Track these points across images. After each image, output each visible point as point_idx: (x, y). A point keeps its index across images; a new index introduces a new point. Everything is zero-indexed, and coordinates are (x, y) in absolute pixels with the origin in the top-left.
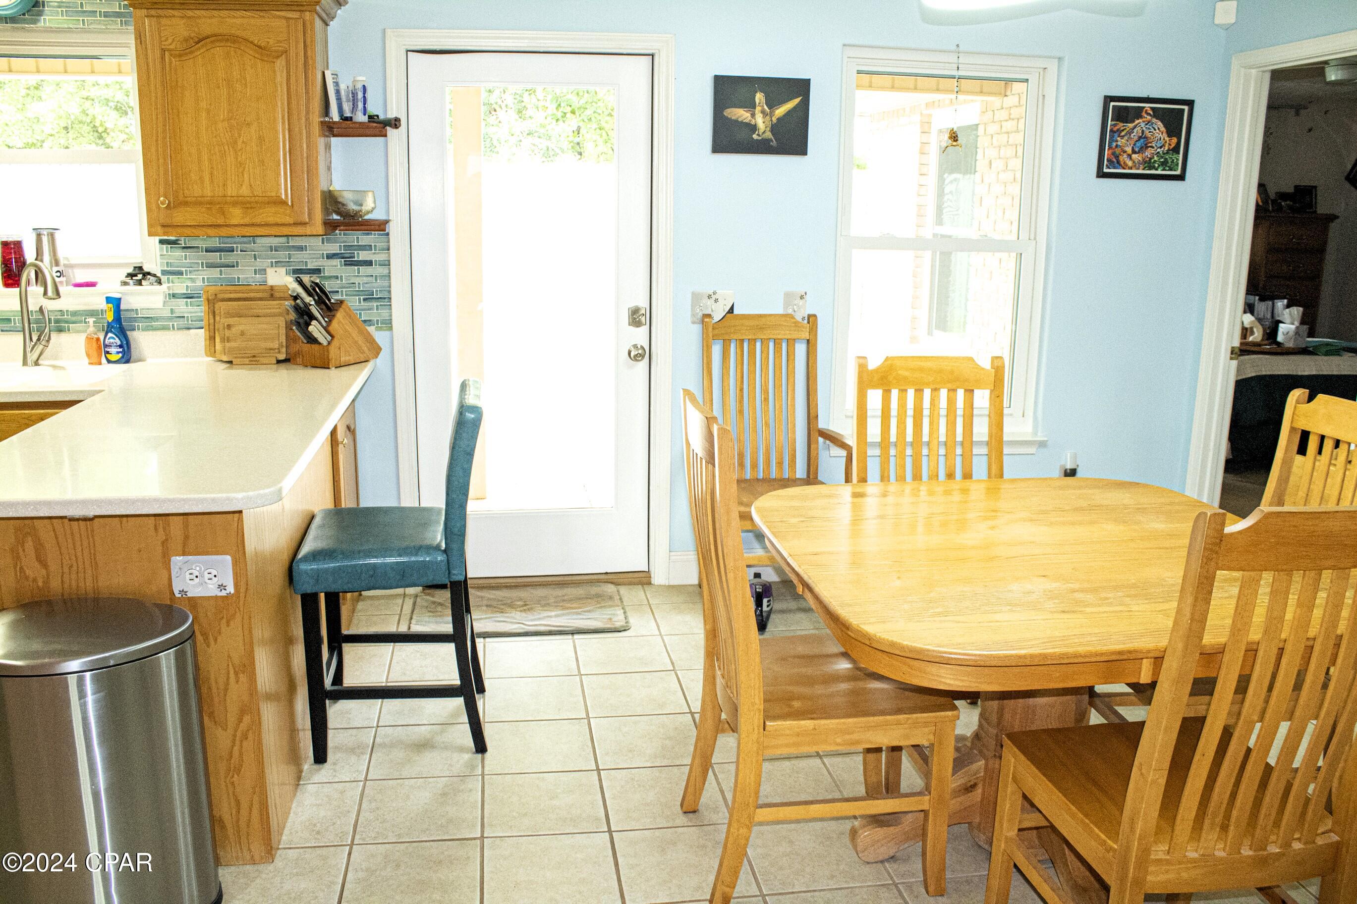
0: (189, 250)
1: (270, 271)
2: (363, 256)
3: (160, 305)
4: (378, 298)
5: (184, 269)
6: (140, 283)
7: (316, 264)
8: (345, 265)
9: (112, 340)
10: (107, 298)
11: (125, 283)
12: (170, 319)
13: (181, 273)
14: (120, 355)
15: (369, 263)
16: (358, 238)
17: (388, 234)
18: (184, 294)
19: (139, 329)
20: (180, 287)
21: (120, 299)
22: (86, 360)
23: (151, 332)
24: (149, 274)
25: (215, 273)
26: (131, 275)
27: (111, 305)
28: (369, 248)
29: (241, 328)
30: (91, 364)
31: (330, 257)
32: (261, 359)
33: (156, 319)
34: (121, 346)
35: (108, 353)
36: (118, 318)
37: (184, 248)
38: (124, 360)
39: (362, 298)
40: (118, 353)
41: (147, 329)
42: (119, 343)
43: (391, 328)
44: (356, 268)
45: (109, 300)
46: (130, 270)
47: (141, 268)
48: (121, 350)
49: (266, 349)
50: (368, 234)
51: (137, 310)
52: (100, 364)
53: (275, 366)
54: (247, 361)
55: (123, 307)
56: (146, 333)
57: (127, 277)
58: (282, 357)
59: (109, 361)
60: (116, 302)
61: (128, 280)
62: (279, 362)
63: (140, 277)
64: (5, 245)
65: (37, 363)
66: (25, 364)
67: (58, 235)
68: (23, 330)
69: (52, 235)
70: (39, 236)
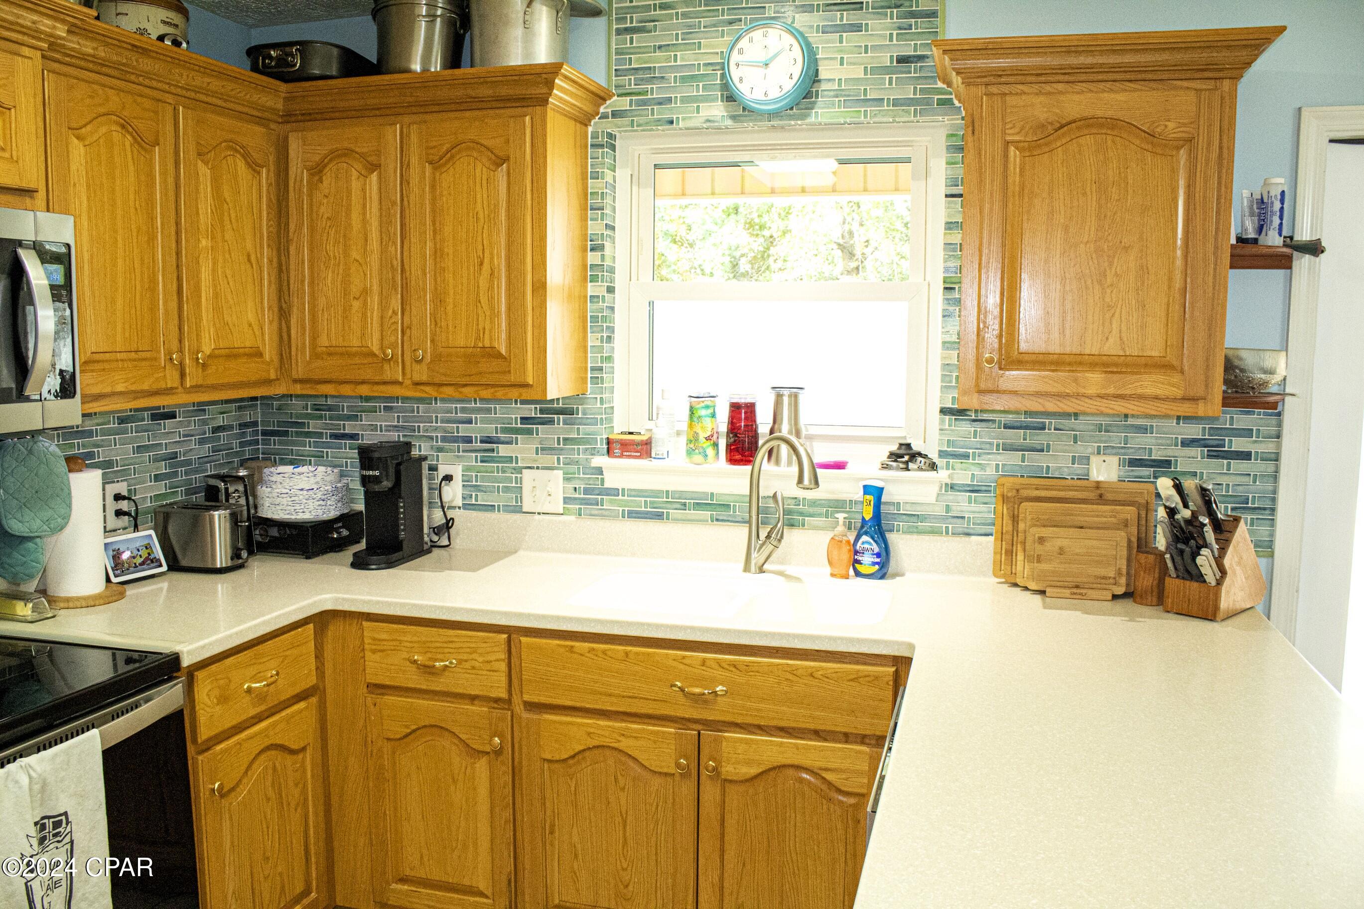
0: (983, 424)
1: (1095, 461)
2: (1238, 444)
3: (932, 500)
4: (1255, 508)
5: (971, 451)
6: (905, 467)
7: (1164, 453)
8: (1209, 456)
9: (866, 546)
10: (865, 487)
11: (885, 467)
12: (943, 519)
13: (966, 456)
14: (877, 567)
15: (1246, 456)
16: (1232, 418)
17: (1279, 414)
18: (969, 485)
19: (898, 531)
20: (963, 475)
21: (883, 489)
22: (828, 570)
23: (915, 537)
24: (920, 454)
25: (1014, 459)
26: (895, 456)
27: (870, 497)
28: (1248, 433)
29: (1059, 543)
30: (833, 575)
31: (1186, 443)
32: (1090, 592)
33: (925, 518)
34: (878, 555)
35: (858, 562)
36: (877, 515)
37: (974, 421)
38: (880, 575)
39: (1229, 506)
40: (874, 564)
42: (877, 550)
43: (1272, 555)
44: (1225, 461)
45: (867, 489)
46: (894, 448)
47: (908, 446)
48: (878, 560)
49: (1097, 577)
50: (1248, 413)
51: (899, 503)
52: (845, 576)
53: (1110, 603)
54: (1067, 592)
55: (884, 499)
56: (908, 536)
57: (889, 457)
58: (1120, 590)
59: (858, 574)
60: (875, 493)
61: (891, 462)
62: (1115, 597)
63: (906, 458)
64: (735, 408)
65: (761, 570)
66: (747, 569)
67: (802, 397)
68: (749, 522)
69: (795, 397)
70: (779, 397)
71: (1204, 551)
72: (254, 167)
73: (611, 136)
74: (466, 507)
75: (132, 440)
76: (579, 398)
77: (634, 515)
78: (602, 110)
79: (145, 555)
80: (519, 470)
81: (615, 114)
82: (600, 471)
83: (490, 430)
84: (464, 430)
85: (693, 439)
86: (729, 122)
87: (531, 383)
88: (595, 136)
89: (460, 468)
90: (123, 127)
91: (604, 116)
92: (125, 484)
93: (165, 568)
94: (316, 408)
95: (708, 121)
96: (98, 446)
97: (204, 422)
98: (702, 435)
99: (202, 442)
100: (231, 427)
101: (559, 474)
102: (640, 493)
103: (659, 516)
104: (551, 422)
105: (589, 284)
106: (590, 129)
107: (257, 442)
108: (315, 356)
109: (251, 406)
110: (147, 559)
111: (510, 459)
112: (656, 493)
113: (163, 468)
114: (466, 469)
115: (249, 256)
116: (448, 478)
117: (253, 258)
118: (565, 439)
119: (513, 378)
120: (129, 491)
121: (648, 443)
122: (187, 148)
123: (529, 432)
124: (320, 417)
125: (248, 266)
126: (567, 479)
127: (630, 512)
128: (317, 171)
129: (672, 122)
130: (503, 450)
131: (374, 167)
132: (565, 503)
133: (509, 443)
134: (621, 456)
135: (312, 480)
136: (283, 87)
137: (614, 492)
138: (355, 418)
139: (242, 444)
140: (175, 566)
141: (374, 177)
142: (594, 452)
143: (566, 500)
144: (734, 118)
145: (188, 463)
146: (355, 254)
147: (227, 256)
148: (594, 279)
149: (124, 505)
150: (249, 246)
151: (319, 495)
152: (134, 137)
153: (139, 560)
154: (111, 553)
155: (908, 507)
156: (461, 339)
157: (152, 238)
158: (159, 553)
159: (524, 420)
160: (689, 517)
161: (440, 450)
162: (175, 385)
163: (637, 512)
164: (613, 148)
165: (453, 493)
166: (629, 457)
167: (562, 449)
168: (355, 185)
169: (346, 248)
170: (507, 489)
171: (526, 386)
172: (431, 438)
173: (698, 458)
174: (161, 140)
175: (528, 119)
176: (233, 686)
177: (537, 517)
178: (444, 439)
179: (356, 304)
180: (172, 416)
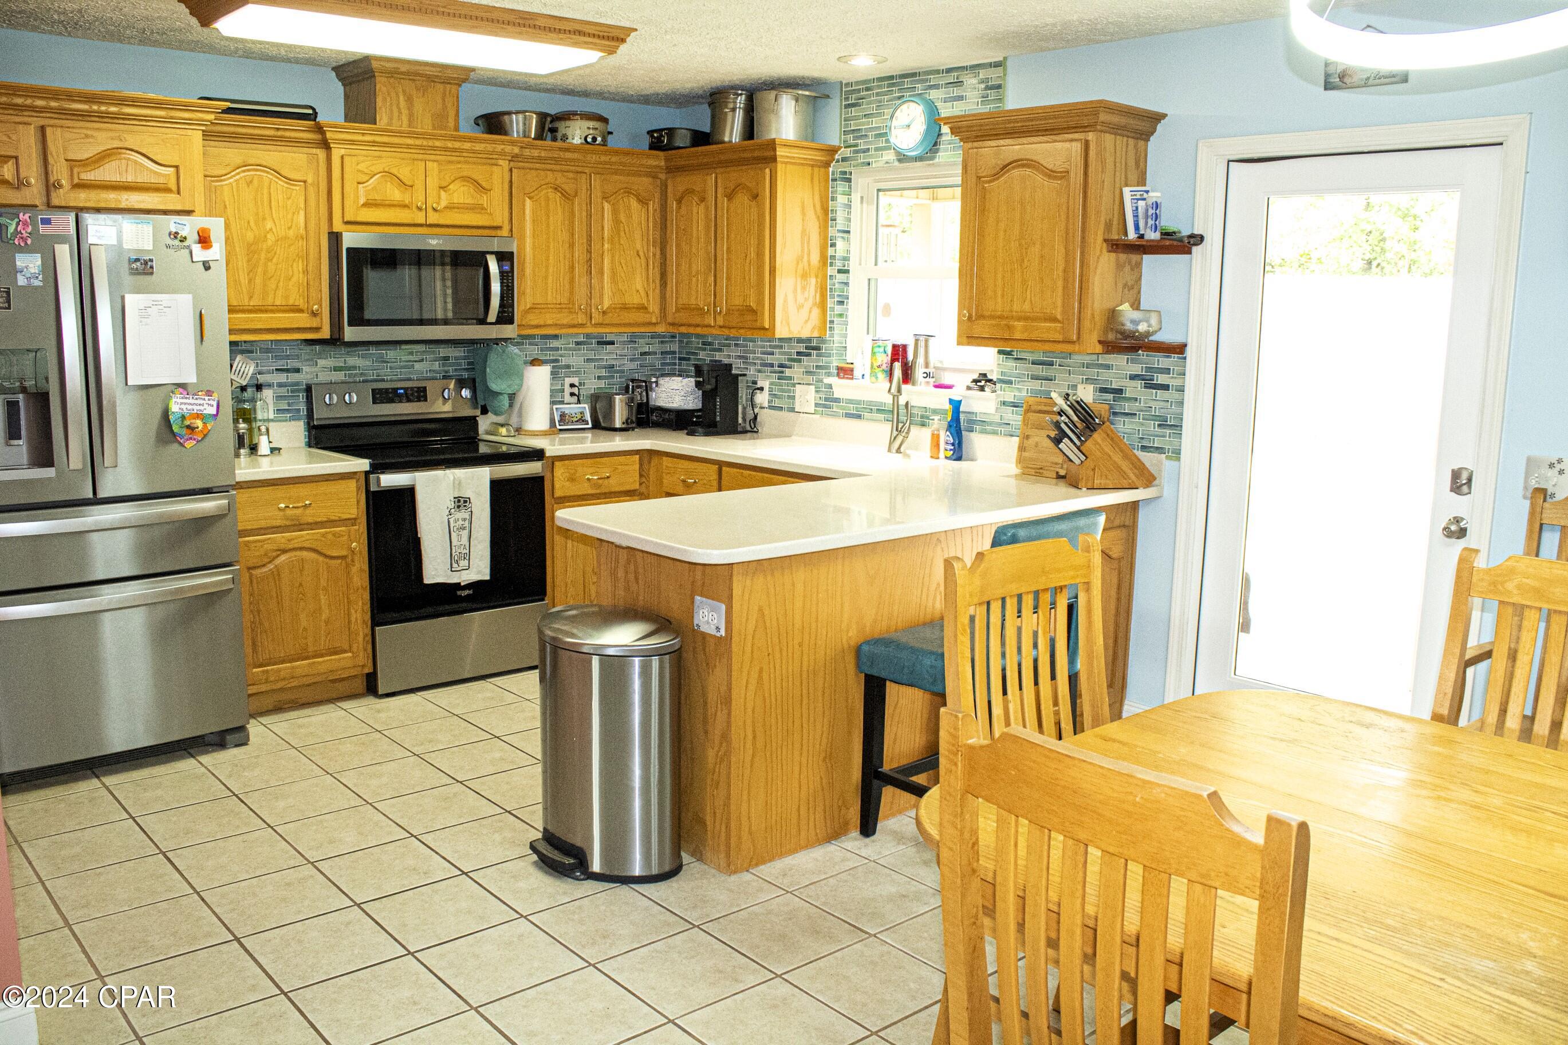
0: (1020, 361)
1: (1080, 387)
2: (1161, 379)
3: (992, 411)
4: (1172, 425)
5: (1013, 379)
6: (982, 389)
7: (1120, 384)
8: (1146, 387)
11: (969, 388)
12: (1000, 424)
13: (1011, 382)
14: (952, 452)
15: (1165, 387)
16: (1158, 360)
17: (1185, 358)
18: (1012, 402)
19: (974, 431)
20: (1009, 396)
21: (961, 402)
23: (985, 436)
24: (990, 381)
25: (1037, 385)
26: (975, 381)
27: (952, 407)
28: (1167, 371)
29: (1037, 439)
30: (932, 457)
31: (1133, 377)
32: (1045, 472)
33: (990, 424)
34: (953, 444)
36: (957, 419)
37: (1016, 359)
38: (954, 458)
39: (1157, 423)
40: (951, 450)
41: (984, 432)
42: (952, 441)
43: (1178, 459)
44: (1154, 391)
45: (951, 401)
46: (976, 376)
47: (986, 375)
48: (957, 448)
49: (1052, 463)
50: (1168, 357)
51: (977, 413)
52: (938, 458)
53: (1054, 481)
54: (1033, 472)
55: (962, 409)
56: (979, 435)
57: (972, 382)
58: (1062, 473)
59: (945, 457)
60: (956, 405)
61: (973, 385)
62: (1059, 477)
63: (983, 383)
64: (895, 347)
65: (898, 451)
66: (889, 450)
67: (931, 340)
68: (893, 421)
69: (926, 341)
70: (917, 341)
71: (1066, 440)
72: (643, 202)
73: (845, 173)
74: (771, 407)
75: (584, 355)
76: (821, 340)
77: (848, 415)
78: (836, 157)
79: (579, 417)
80: (794, 385)
81: (844, 159)
82: (830, 386)
83: (783, 359)
84: (770, 359)
85: (872, 367)
86: (896, 163)
87: (767, 327)
88: (833, 174)
89: (768, 383)
90: (556, 189)
91: (838, 161)
92: (577, 379)
93: (590, 426)
94: (704, 344)
95: (887, 163)
96: (561, 356)
97: (635, 349)
98: (875, 365)
99: (632, 360)
100: (655, 353)
101: (813, 388)
102: (850, 401)
103: (859, 417)
104: (809, 355)
105: (829, 268)
106: (831, 169)
107: (675, 364)
108: (678, 310)
109: (670, 341)
110: (580, 419)
111: (790, 378)
112: (858, 402)
113: (603, 373)
114: (771, 384)
115: (638, 252)
116: (762, 389)
117: (641, 254)
118: (817, 366)
119: (758, 324)
120: (580, 384)
121: (852, 370)
122: (597, 194)
123: (800, 361)
124: (705, 350)
125: (638, 258)
126: (817, 391)
127: (846, 414)
128: (679, 202)
129: (869, 164)
130: (788, 372)
131: (703, 200)
132: (816, 406)
133: (791, 368)
134: (844, 378)
135: (680, 385)
136: (661, 154)
137: (837, 400)
138: (720, 350)
139: (663, 364)
140: (597, 425)
141: (703, 205)
142: (829, 375)
143: (817, 405)
144: (900, 161)
145: (623, 371)
146: (694, 250)
147: (622, 253)
148: (831, 264)
149: (575, 390)
150: (638, 246)
151: (682, 393)
152: (562, 193)
153: (575, 419)
154: (559, 413)
155: (982, 416)
156: (737, 301)
157: (572, 245)
158: (588, 417)
159: (798, 353)
160: (874, 418)
161: (759, 371)
162: (585, 322)
163: (850, 414)
164: (849, 180)
165: (761, 398)
166: (847, 378)
167: (815, 372)
168: (695, 210)
169: (691, 246)
170: (789, 397)
171: (764, 329)
172: (755, 364)
173: (874, 379)
174: (579, 194)
175: (767, 171)
176: (577, 475)
177: (801, 415)
178: (762, 365)
179: (694, 279)
180: (612, 343)
